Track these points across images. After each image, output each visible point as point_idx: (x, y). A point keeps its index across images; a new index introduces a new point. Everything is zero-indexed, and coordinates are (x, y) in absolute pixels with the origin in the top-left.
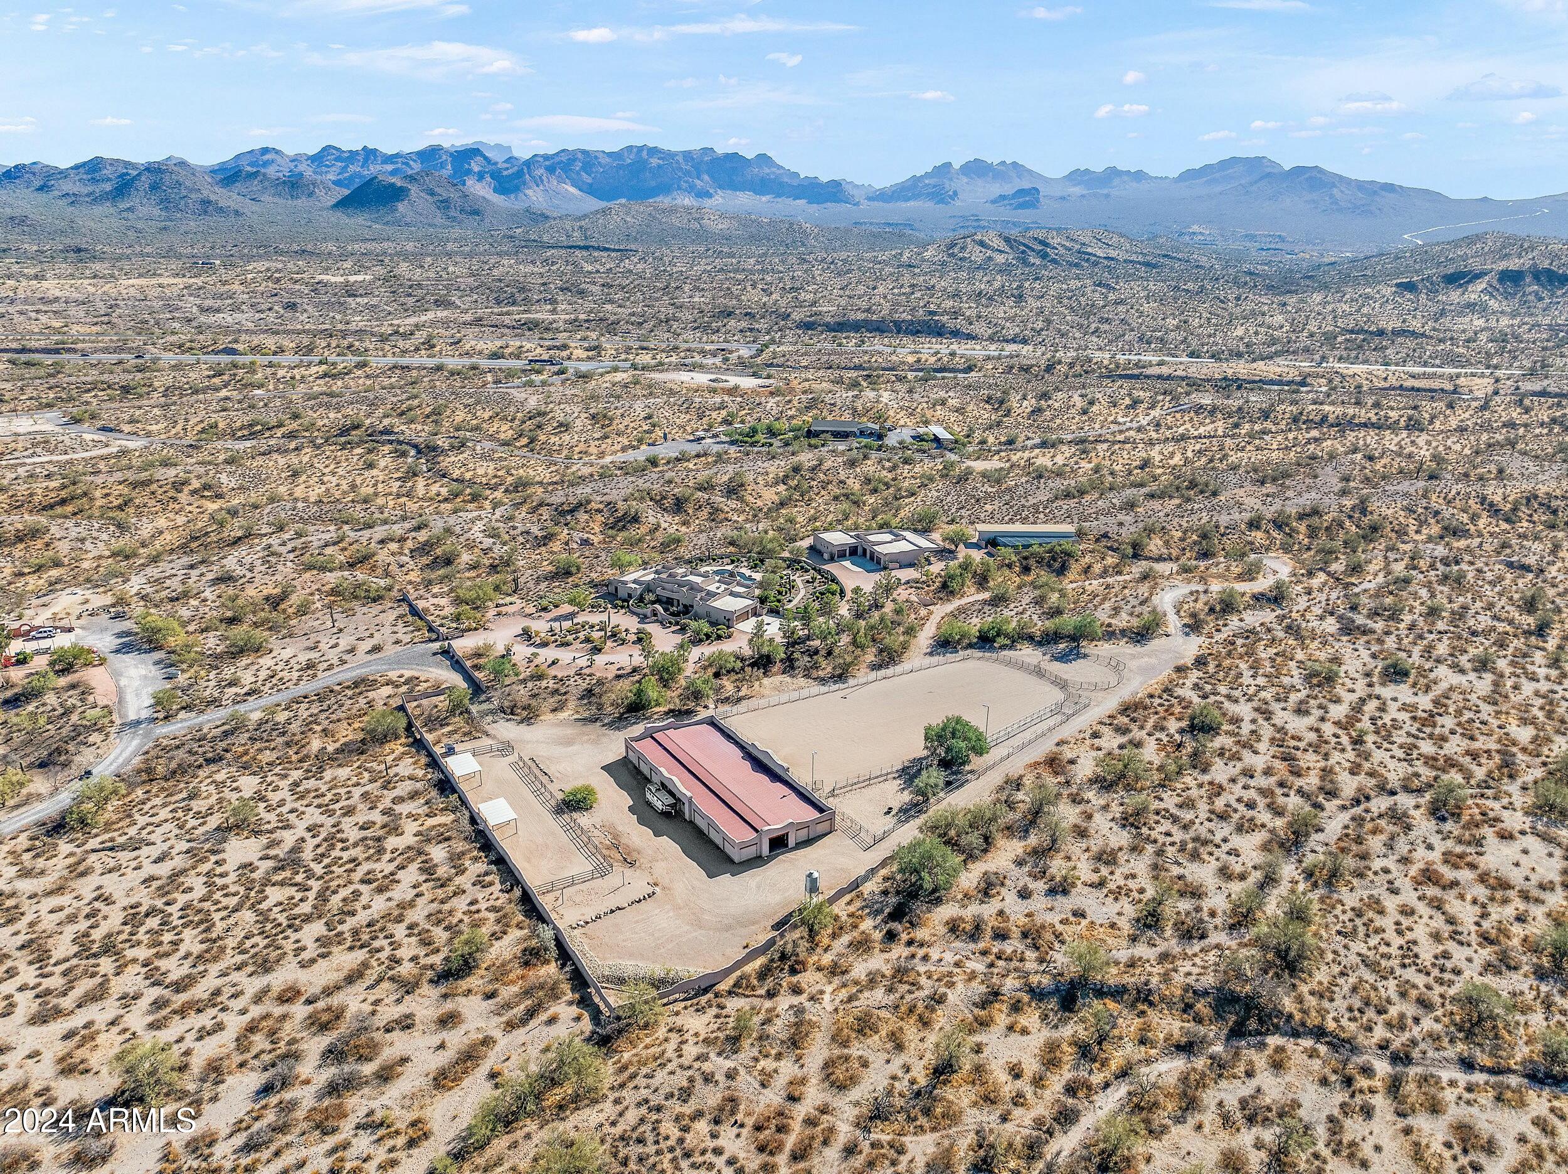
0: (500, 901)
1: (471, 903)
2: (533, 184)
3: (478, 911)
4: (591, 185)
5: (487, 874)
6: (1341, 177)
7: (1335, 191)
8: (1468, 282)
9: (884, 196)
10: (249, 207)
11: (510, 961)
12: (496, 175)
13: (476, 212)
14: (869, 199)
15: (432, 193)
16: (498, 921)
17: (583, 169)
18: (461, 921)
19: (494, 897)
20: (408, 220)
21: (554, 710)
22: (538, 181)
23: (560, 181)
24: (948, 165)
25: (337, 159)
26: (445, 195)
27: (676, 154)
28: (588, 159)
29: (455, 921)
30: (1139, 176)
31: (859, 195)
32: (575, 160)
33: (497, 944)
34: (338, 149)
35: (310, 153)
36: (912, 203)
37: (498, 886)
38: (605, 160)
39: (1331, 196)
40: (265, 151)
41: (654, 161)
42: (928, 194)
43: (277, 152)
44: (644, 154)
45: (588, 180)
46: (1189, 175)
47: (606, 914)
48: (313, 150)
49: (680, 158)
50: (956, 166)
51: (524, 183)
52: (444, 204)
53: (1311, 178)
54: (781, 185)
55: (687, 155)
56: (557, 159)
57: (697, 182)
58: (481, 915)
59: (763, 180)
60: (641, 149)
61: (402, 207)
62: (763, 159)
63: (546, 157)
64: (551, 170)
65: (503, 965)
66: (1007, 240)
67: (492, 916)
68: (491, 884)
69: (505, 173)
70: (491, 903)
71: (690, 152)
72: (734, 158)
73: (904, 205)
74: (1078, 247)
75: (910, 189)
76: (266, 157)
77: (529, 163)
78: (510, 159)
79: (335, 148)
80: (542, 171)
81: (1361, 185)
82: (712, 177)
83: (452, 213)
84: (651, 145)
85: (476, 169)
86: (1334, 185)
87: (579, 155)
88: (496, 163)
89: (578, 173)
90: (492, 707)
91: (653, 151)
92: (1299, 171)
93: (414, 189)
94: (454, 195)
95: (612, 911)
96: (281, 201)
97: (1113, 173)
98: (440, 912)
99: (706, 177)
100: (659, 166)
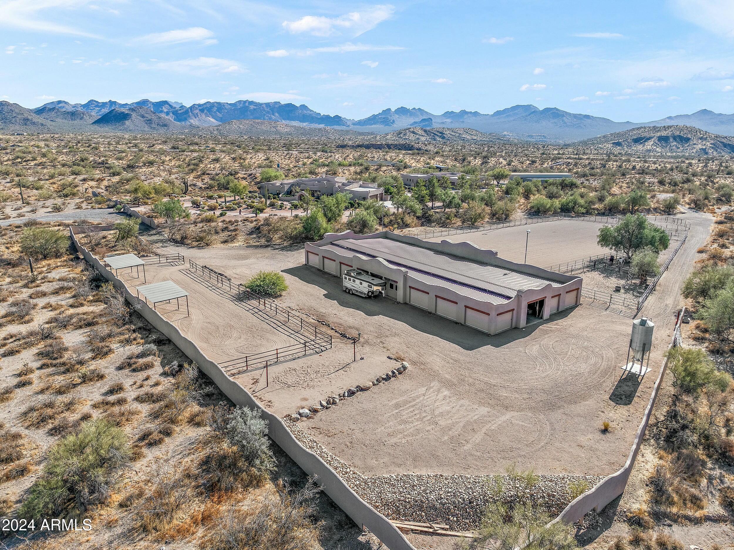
0: (160, 388)
1: (111, 392)
2: (194, 117)
3: (121, 402)
4: (221, 118)
5: (142, 355)
6: (566, 112)
7: (564, 118)
8: (645, 141)
9: (360, 123)
10: (49, 123)
11: (176, 485)
12: (175, 113)
13: (165, 125)
14: (354, 124)
15: (143, 117)
16: (155, 415)
17: (217, 110)
18: (86, 417)
19: (151, 382)
20: (131, 128)
21: (225, 242)
22: (196, 116)
23: (207, 115)
24: (389, 110)
25: (96, 106)
26: (150, 117)
27: (261, 104)
28: (220, 106)
29: (72, 417)
30: (476, 114)
31: (348, 123)
32: (214, 106)
33: (150, 454)
34: (97, 102)
35: (83, 103)
36: (373, 126)
37: (158, 369)
38: (227, 107)
39: (563, 121)
40: (60, 102)
41: (252, 107)
42: (381, 122)
43: (66, 103)
44: (247, 104)
45: (220, 115)
46: (498, 113)
47: (342, 397)
48: (84, 102)
49: (264, 106)
50: (393, 110)
51: (189, 116)
52: (149, 122)
53: (553, 113)
54: (313, 118)
55: (268, 105)
56: (205, 106)
57: (273, 116)
58: (124, 408)
59: (304, 115)
60: (245, 102)
61: (127, 123)
62: (303, 107)
63: (199, 105)
64: (202, 111)
65: (160, 494)
66: (425, 131)
67: (145, 409)
68: (148, 366)
69: (180, 112)
70: (146, 389)
71: (269, 103)
72: (290, 105)
73: (370, 127)
74: (457, 135)
75: (373, 119)
76: (60, 105)
77: (191, 108)
78: (182, 107)
79: (95, 101)
80: (198, 111)
81: (575, 116)
82: (280, 115)
83: (153, 126)
84: (250, 100)
85: (165, 110)
86: (563, 116)
87: (215, 104)
88: (175, 108)
89: (215, 112)
90: (161, 238)
91: (251, 103)
92: (547, 110)
93: (134, 115)
94: (154, 117)
95: (351, 393)
96: (66, 121)
97: (464, 113)
98: (50, 405)
99: (277, 114)
100: (254, 109)
